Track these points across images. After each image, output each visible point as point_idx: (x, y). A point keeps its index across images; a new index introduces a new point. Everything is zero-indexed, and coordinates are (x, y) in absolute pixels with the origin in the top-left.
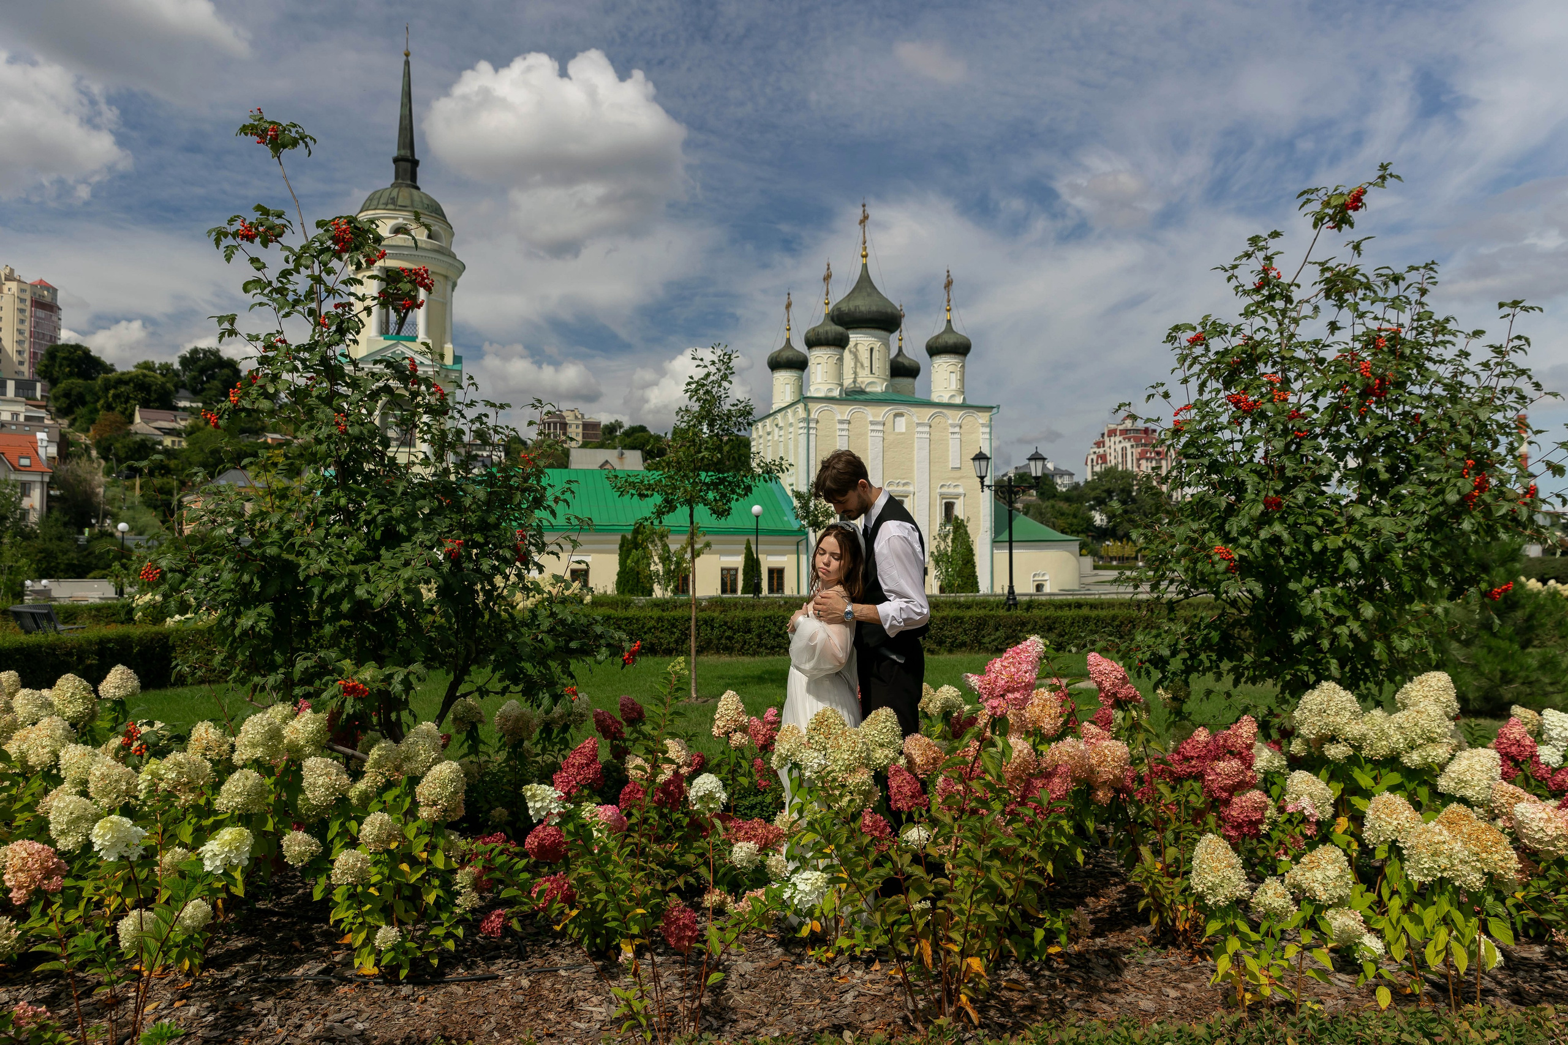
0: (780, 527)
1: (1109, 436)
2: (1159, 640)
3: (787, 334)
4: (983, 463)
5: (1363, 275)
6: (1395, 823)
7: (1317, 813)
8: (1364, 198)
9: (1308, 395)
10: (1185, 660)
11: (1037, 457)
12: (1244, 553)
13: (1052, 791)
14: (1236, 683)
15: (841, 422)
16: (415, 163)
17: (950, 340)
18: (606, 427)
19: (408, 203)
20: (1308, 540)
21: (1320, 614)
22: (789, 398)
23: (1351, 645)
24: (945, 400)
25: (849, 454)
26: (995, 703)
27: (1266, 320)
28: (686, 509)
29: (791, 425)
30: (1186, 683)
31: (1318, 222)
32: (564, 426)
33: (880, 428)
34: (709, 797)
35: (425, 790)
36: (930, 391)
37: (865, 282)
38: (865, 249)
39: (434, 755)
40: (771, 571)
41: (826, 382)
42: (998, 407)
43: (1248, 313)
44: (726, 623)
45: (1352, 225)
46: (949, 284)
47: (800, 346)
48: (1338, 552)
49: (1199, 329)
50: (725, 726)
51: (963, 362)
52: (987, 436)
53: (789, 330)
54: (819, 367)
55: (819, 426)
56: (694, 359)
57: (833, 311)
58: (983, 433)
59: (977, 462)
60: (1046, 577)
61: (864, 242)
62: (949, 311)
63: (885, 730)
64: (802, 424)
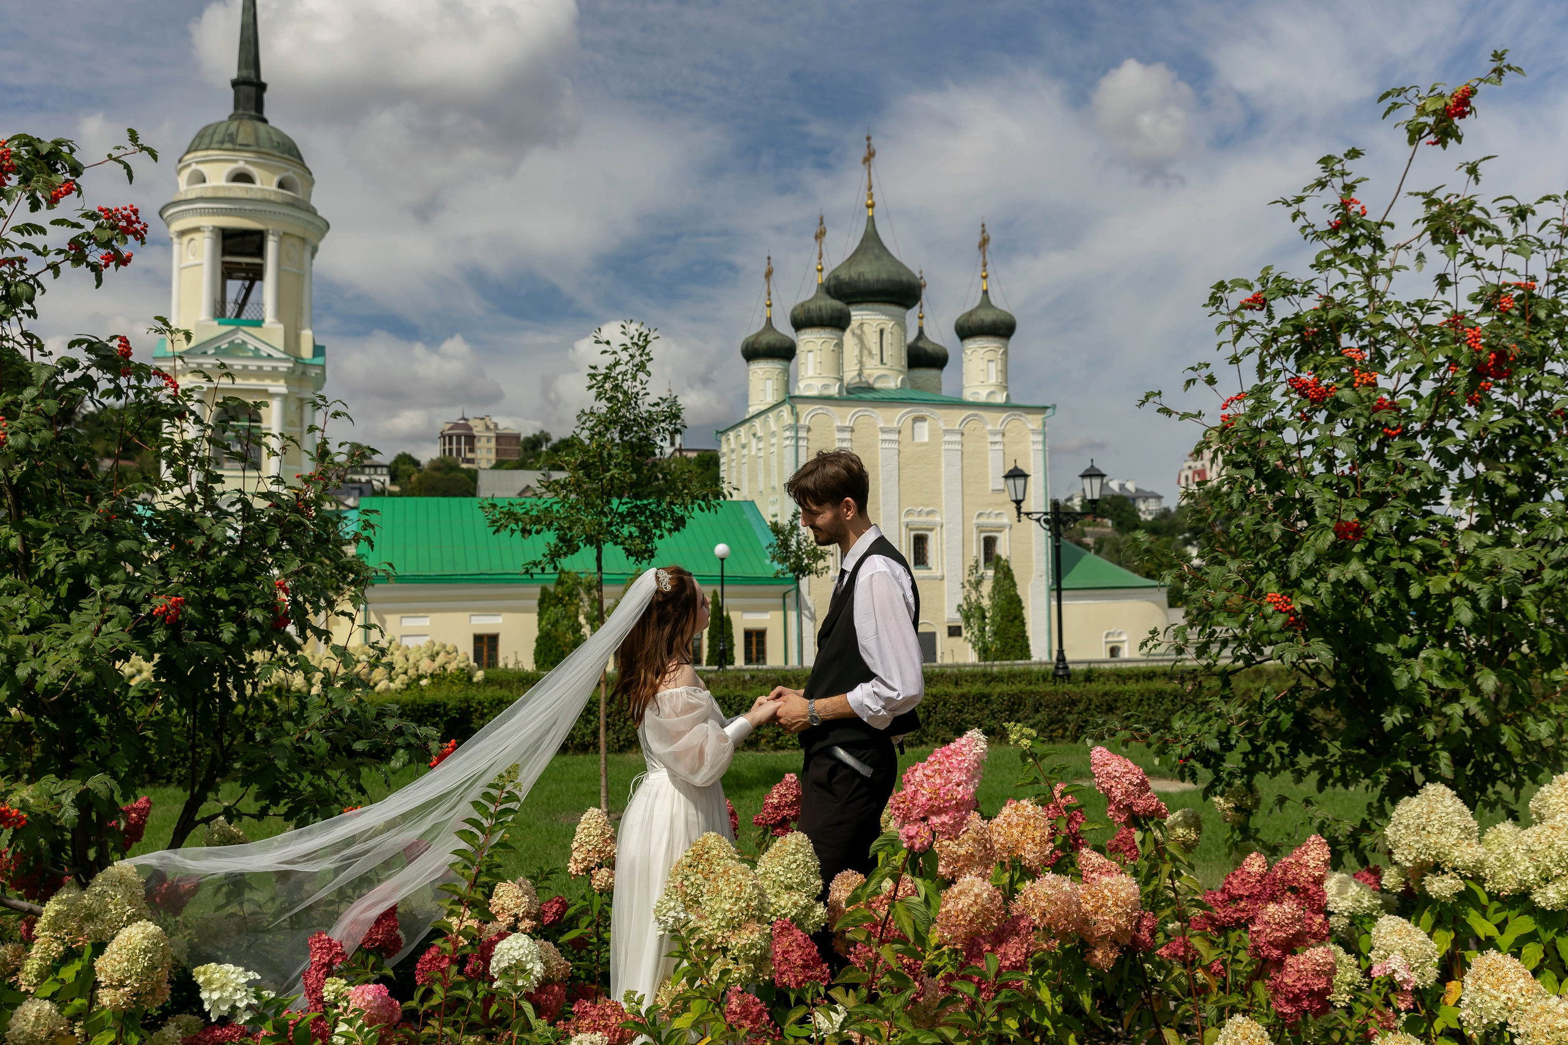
0: (753, 572)
2: (1206, 727)
3: (767, 312)
4: (1020, 482)
5: (1482, 209)
6: (1504, 997)
7: (1414, 977)
8: (1473, 101)
9: (1406, 378)
10: (1245, 755)
11: (1092, 473)
12: (1308, 602)
13: (1005, 956)
14: (1321, 786)
15: (841, 429)
16: (261, 87)
17: (988, 317)
18: (528, 440)
19: (251, 140)
20: (1402, 580)
21: (1423, 687)
22: (770, 399)
23: (1468, 731)
24: (982, 398)
26: (912, 830)
27: (1345, 273)
28: (591, 550)
29: (773, 434)
30: (1250, 787)
31: (1415, 134)
32: (471, 439)
33: (895, 437)
34: (517, 968)
35: (108, 965)
36: (961, 388)
37: (871, 241)
38: (871, 196)
39: (129, 910)
40: (748, 634)
41: (820, 376)
42: (1054, 407)
43: (1320, 265)
45: (1459, 139)
46: (984, 243)
47: (784, 328)
48: (1445, 598)
49: (1258, 287)
50: (584, 859)
51: (1006, 346)
52: (1040, 447)
53: (769, 306)
54: (811, 355)
55: (811, 435)
56: (597, 342)
57: (828, 279)
58: (1034, 443)
59: (1011, 482)
60: (1123, 638)
61: (870, 188)
62: (985, 278)
63: (794, 866)
64: (788, 434)
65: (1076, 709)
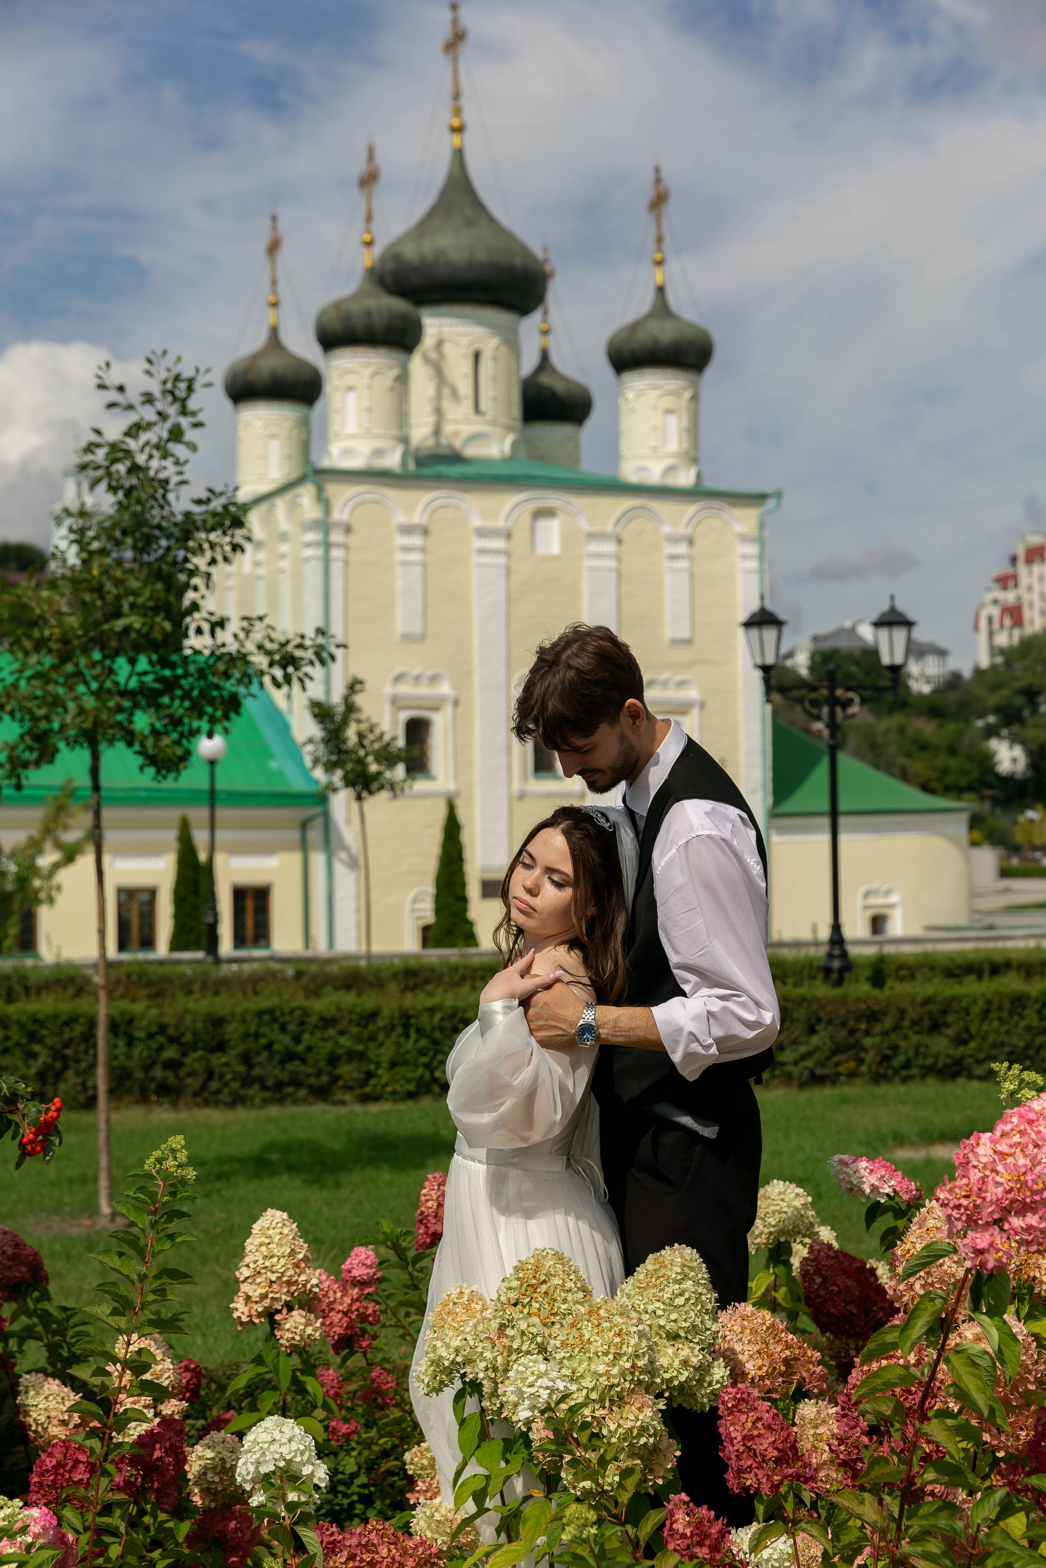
0: (260, 785)
1: (1029, 561)
3: (271, 317)
4: (770, 634)
11: (892, 620)
15: (407, 530)
17: (665, 333)
22: (277, 474)
24: (654, 475)
25: (605, 635)
26: (982, 1240)
28: (84, 755)
29: (284, 537)
33: (499, 544)
36: (616, 457)
37: (459, 193)
38: (458, 112)
40: (240, 894)
41: (368, 434)
42: (779, 495)
44: (162, 1029)
46: (659, 201)
50: (264, 1297)
51: (695, 386)
52: (753, 564)
53: (275, 305)
54: (352, 397)
55: (353, 540)
56: (102, 387)
57: (383, 260)
58: (745, 557)
59: (754, 632)
60: (894, 899)
61: (456, 96)
62: (660, 263)
63: (680, 1301)
64: (311, 536)
65: (878, 1028)
